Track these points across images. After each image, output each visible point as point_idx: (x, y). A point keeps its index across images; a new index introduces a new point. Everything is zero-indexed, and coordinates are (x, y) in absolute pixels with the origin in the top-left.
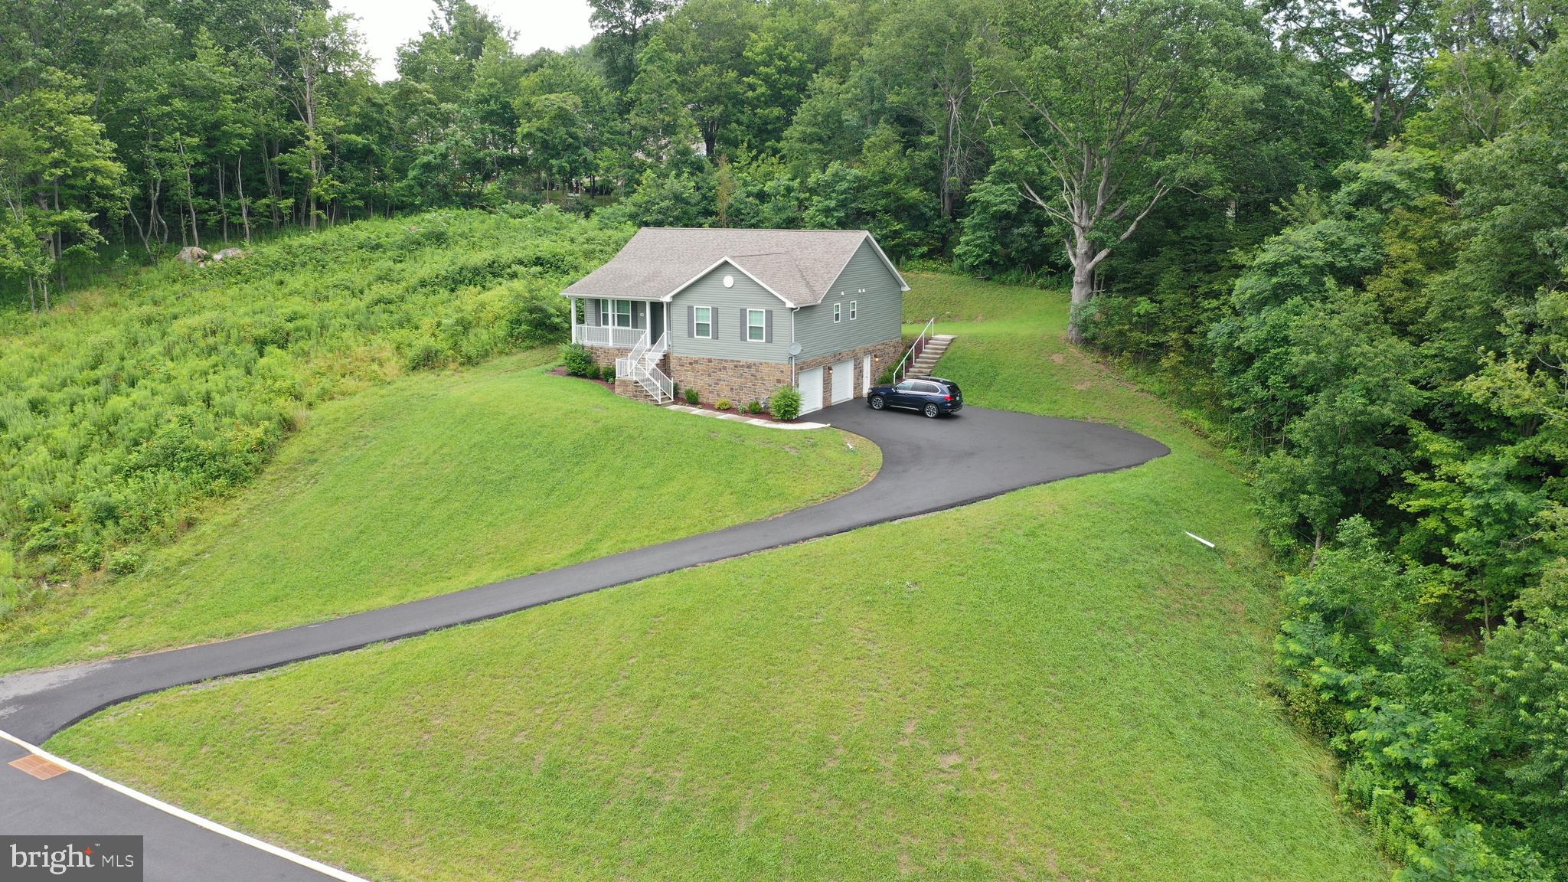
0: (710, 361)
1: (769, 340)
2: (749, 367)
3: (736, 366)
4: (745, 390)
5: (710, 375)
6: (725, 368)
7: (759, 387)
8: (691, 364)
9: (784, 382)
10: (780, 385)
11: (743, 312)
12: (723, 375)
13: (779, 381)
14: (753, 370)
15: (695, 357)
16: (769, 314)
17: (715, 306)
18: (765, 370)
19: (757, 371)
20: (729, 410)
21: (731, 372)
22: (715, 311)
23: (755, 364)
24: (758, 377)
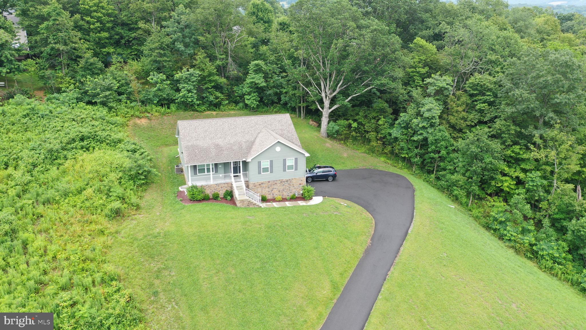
0: (269, 182)
1: (296, 169)
2: (287, 181)
3: (281, 182)
4: (285, 190)
5: (269, 188)
6: (276, 184)
7: (292, 188)
8: (260, 185)
9: (302, 184)
10: (300, 186)
11: (285, 161)
12: (275, 187)
13: (300, 184)
14: (289, 182)
15: (262, 181)
16: (296, 160)
17: (271, 160)
18: (294, 181)
19: (291, 182)
20: (284, 200)
21: (279, 185)
22: (271, 162)
23: (290, 180)
24: (291, 184)
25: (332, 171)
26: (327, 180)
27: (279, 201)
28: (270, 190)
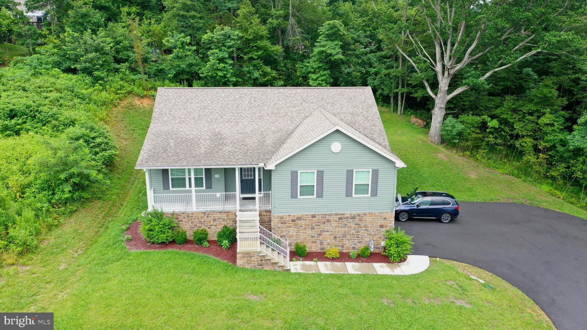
0: (314, 216)
1: (374, 193)
2: (353, 218)
3: (340, 219)
4: (348, 237)
5: (313, 228)
6: (329, 221)
7: (362, 231)
8: (293, 221)
9: (386, 226)
10: (382, 230)
11: (350, 174)
12: (327, 227)
13: (382, 226)
14: (357, 220)
15: (299, 214)
16: (375, 174)
17: (320, 169)
18: (368, 219)
19: (361, 220)
20: (344, 257)
21: (335, 224)
22: (320, 175)
23: (359, 215)
24: (362, 225)
25: (449, 204)
26: (439, 221)
27: (333, 259)
28: (314, 233)
